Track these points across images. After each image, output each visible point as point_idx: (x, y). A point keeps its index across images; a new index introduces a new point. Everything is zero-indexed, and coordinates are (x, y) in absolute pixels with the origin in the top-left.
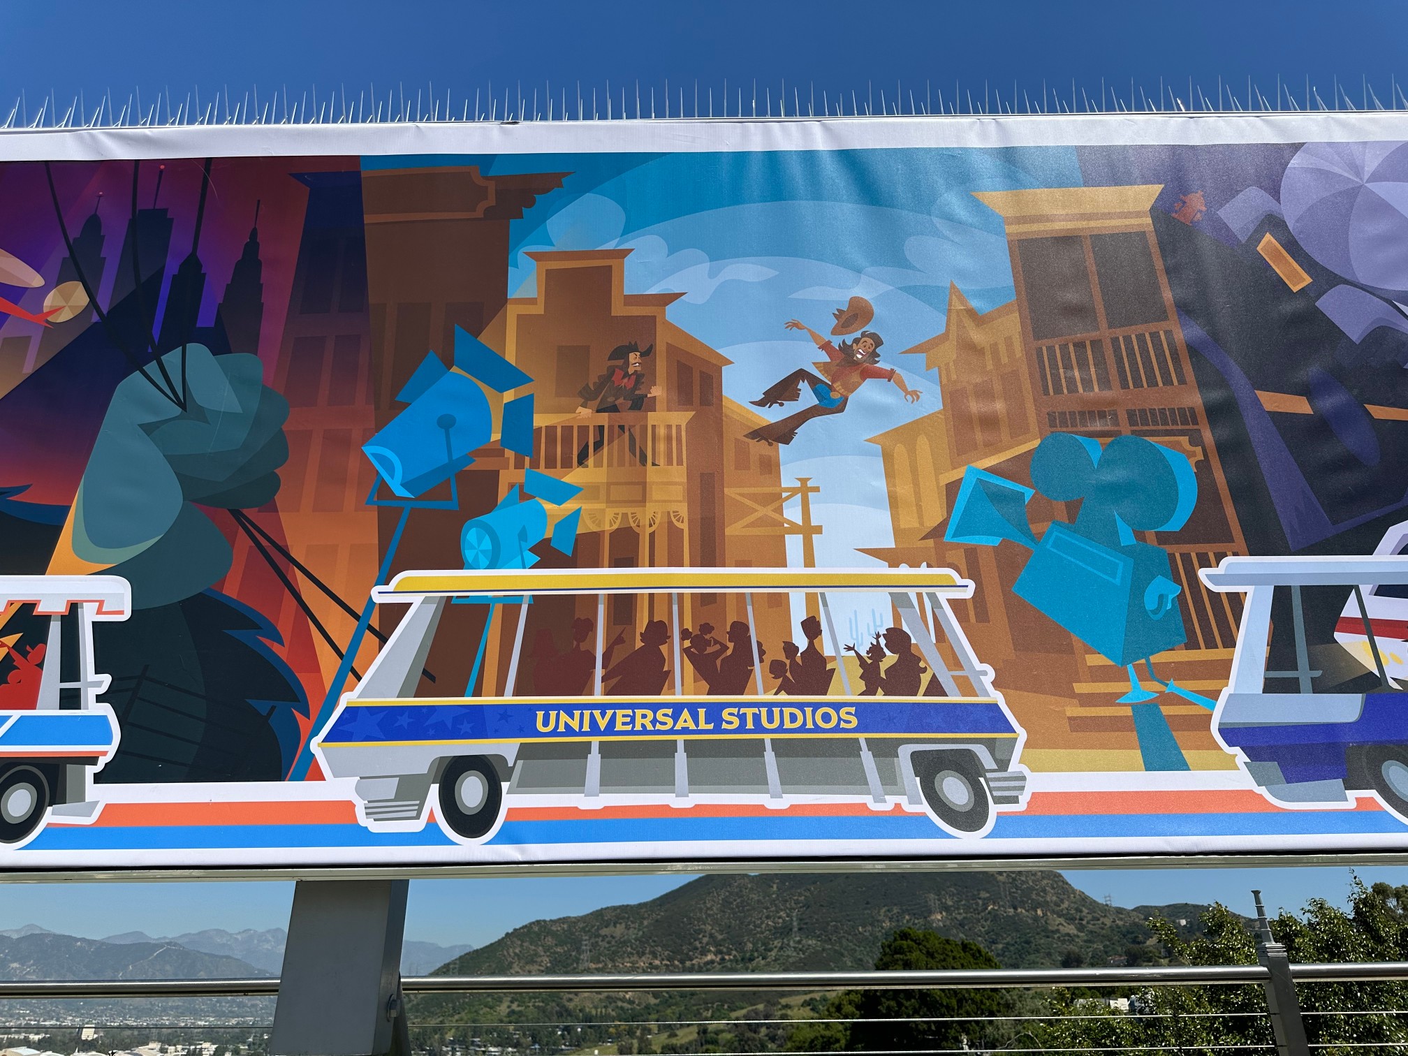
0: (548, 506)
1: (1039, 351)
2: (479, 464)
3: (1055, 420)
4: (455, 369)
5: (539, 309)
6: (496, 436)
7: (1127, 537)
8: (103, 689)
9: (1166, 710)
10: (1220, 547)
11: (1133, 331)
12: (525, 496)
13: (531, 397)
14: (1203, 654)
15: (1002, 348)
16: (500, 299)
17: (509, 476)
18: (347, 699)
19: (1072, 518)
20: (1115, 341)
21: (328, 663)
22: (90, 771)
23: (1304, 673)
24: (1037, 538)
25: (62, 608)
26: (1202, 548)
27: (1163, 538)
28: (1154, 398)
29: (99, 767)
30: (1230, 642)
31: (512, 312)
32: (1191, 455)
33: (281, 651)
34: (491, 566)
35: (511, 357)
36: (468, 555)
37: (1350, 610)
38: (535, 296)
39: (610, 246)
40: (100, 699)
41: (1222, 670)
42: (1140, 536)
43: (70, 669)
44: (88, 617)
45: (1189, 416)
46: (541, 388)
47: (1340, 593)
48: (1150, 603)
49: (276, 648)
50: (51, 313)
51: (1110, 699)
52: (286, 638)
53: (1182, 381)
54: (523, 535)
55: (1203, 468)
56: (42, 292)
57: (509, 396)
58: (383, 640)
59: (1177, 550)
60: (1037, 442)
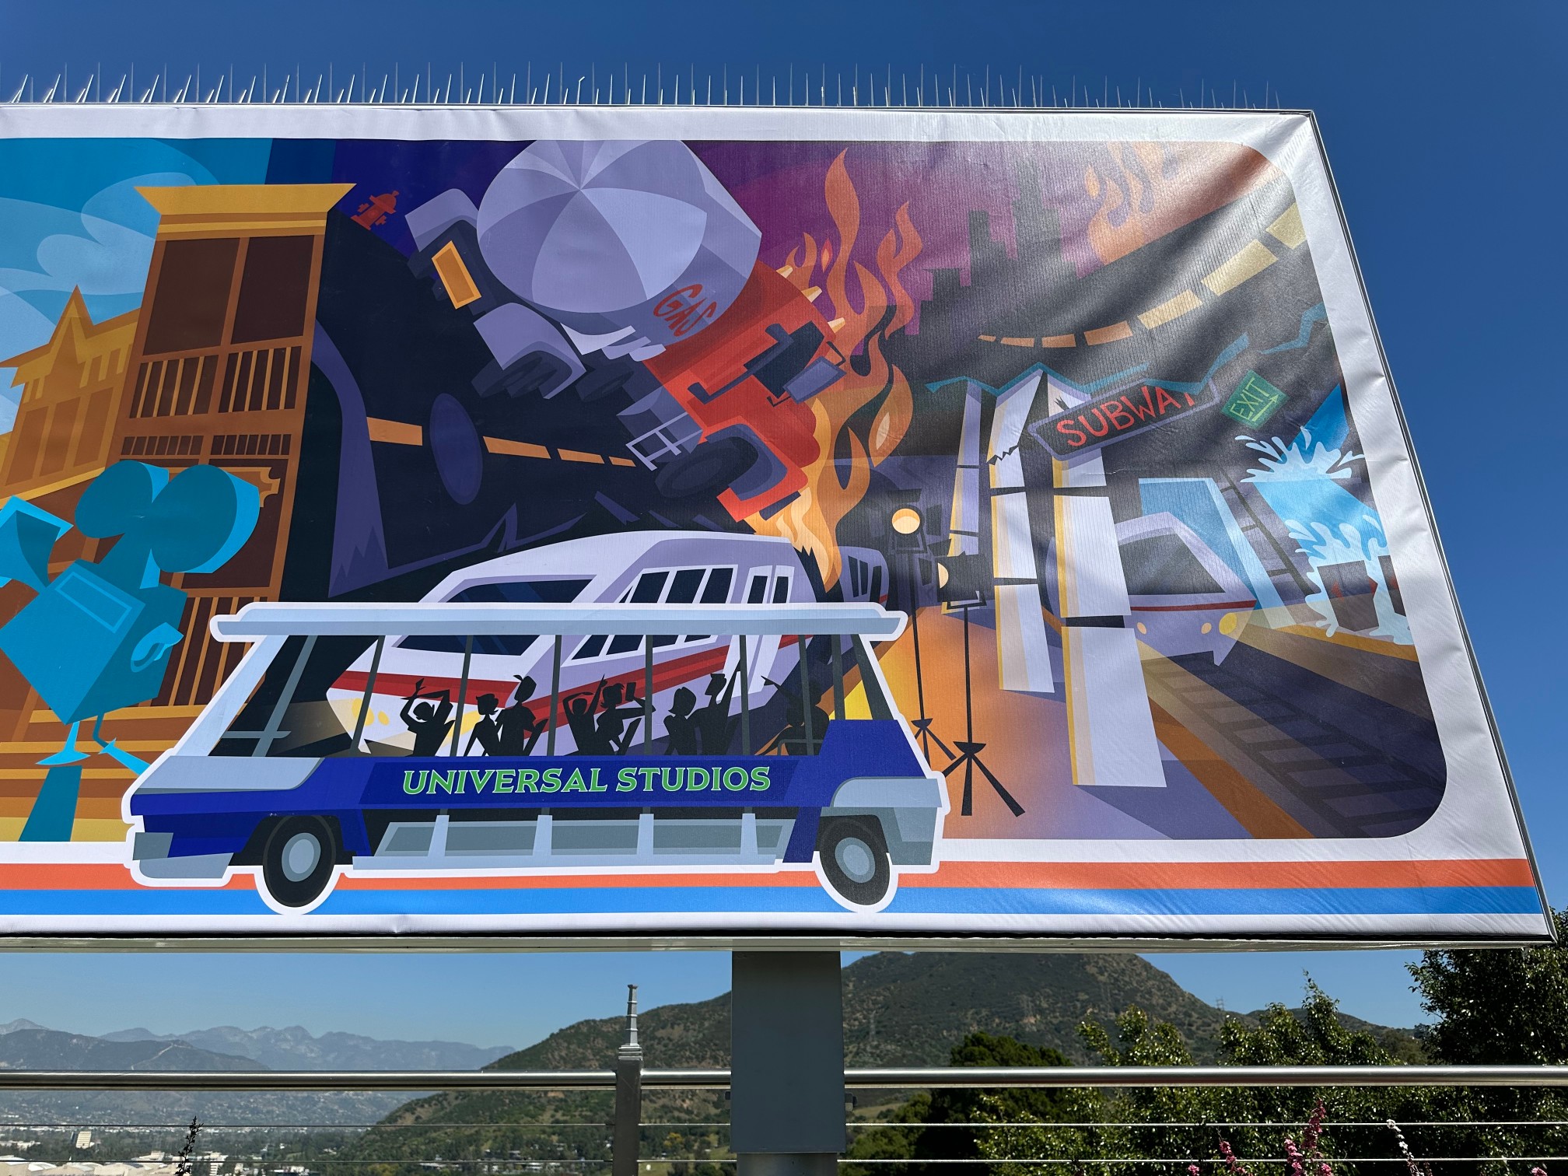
1: (144, 366)
3: (130, 446)
7: (150, 578)
9: (86, 774)
10: (246, 592)
11: (255, 347)
14: (171, 711)
15: (104, 364)
19: (98, 559)
20: (232, 358)
23: (271, 731)
24: (49, 579)
26: (225, 592)
27: (191, 581)
28: (246, 423)
30: (204, 698)
32: (263, 487)
37: (362, 664)
41: (176, 729)
42: (165, 578)
45: (280, 443)
47: (356, 644)
48: (139, 653)
51: (28, 761)
53: (290, 404)
55: (272, 505)
59: (198, 594)
60: (102, 470)
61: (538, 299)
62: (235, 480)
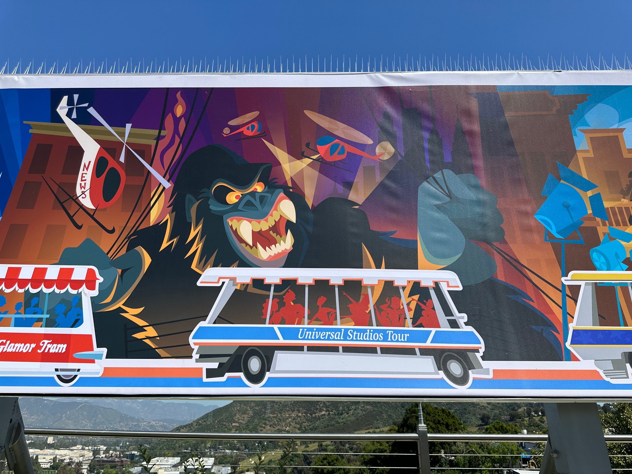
0: (623, 243)
2: (586, 224)
4: (562, 181)
5: (591, 155)
6: (590, 211)
8: (466, 320)
12: (612, 239)
13: (599, 194)
16: (573, 151)
17: (601, 230)
18: (572, 326)
21: (557, 311)
22: (479, 355)
25: (431, 284)
29: (482, 354)
31: (580, 156)
33: (535, 305)
34: (608, 270)
35: (585, 176)
36: (597, 264)
38: (587, 148)
39: (615, 127)
40: (466, 324)
43: (448, 312)
44: (445, 289)
46: (603, 190)
49: (531, 303)
50: (380, 155)
52: (534, 299)
54: (617, 256)
56: (373, 147)
57: (590, 193)
58: (576, 301)
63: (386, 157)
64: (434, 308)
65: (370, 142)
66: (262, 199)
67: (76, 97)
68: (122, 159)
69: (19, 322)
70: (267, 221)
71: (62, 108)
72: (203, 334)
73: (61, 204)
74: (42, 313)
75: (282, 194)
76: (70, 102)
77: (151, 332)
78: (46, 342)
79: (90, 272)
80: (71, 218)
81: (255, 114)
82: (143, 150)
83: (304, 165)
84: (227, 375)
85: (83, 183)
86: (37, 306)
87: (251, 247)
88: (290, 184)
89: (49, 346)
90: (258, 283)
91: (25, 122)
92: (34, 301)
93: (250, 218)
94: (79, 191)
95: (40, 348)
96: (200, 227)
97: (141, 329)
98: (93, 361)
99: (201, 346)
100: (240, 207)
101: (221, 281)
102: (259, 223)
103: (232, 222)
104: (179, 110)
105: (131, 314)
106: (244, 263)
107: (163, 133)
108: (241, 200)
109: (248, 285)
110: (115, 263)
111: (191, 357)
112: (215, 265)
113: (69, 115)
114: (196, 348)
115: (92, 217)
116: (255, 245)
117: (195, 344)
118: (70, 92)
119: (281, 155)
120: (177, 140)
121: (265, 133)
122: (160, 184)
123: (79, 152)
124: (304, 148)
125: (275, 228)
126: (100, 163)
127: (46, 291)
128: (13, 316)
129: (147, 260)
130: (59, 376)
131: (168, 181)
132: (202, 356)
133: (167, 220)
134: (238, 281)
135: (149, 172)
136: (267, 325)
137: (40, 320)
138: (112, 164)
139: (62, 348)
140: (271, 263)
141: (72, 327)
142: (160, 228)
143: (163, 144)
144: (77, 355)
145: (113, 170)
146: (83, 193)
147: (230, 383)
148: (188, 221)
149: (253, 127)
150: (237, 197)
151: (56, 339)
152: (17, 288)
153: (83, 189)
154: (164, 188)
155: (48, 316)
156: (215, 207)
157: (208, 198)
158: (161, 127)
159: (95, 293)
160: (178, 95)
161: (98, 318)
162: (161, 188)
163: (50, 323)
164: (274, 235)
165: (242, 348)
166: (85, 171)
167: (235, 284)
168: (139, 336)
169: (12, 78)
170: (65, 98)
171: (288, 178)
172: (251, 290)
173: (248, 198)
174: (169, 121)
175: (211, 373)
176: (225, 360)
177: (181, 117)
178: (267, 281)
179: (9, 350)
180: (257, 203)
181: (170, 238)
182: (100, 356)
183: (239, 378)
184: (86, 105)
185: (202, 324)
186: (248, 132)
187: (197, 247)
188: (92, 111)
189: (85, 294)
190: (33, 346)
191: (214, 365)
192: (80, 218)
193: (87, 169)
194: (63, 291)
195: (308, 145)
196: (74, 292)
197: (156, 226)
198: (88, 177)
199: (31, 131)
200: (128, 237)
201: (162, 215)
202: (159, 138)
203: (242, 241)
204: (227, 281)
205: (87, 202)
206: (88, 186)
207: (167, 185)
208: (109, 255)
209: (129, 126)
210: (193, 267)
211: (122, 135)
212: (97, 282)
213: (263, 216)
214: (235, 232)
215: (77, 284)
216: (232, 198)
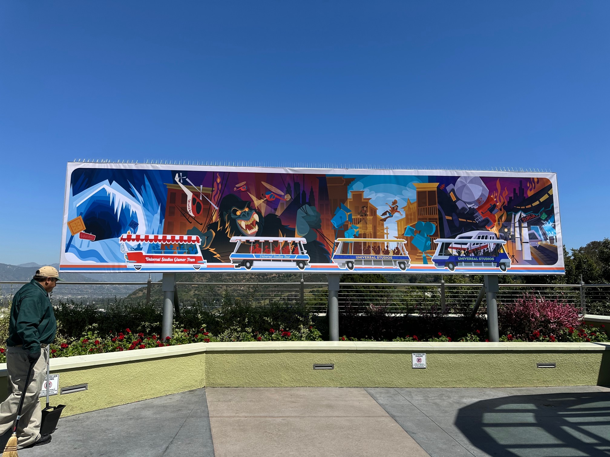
0: (355, 230)
1: (419, 209)
2: (346, 223)
3: (419, 219)
4: (341, 209)
5: (352, 200)
6: (347, 220)
7: (426, 236)
8: (306, 252)
9: (427, 257)
10: (437, 237)
11: (431, 206)
12: (352, 228)
13: (351, 214)
14: (432, 251)
15: (414, 208)
16: (346, 199)
17: (349, 225)
18: (334, 254)
19: (419, 233)
20: (429, 208)
21: (331, 250)
22: (308, 262)
23: (443, 253)
24: (415, 236)
25: (298, 242)
26: (435, 237)
27: (430, 236)
28: (432, 216)
29: (309, 261)
30: (436, 249)
31: (348, 200)
32: (435, 225)
33: (326, 248)
34: (348, 238)
35: (348, 208)
36: (346, 236)
37: (451, 246)
38: (351, 198)
39: (361, 190)
40: (306, 253)
41: (434, 253)
42: (427, 236)
43: (302, 250)
44: (302, 243)
45: (436, 219)
46: (353, 212)
47: (450, 244)
48: (427, 244)
49: (325, 247)
50: (286, 199)
51: (420, 256)
52: (326, 246)
53: (436, 214)
54: (352, 234)
55: (437, 227)
56: (284, 196)
57: (349, 214)
58: (337, 247)
59: (431, 238)
60: (417, 222)
61: (463, 200)
62: (433, 224)
63: (288, 200)
64: (298, 249)
65: (283, 194)
66: (248, 213)
67: (181, 174)
68: (201, 199)
69: (179, 253)
70: (250, 221)
71: (177, 178)
72: (233, 256)
73: (183, 215)
74: (185, 250)
75: (254, 212)
76: (179, 176)
77: (218, 255)
78: (189, 258)
79: (197, 237)
80: (187, 219)
81: (245, 182)
82: (208, 195)
83: (261, 202)
84: (241, 267)
85: (189, 207)
86: (183, 248)
87: (245, 230)
88: (257, 209)
89: (190, 259)
90: (248, 241)
91: (164, 184)
92: (182, 246)
93: (244, 220)
94: (188, 210)
95: (187, 260)
96: (229, 223)
97: (215, 255)
98: (203, 264)
99: (233, 260)
100: (241, 216)
101: (237, 241)
102: (247, 222)
103: (239, 222)
104: (219, 180)
105: (212, 250)
106: (243, 235)
107: (214, 189)
108: (241, 214)
109: (245, 242)
110: (205, 235)
111: (231, 262)
112: (235, 236)
113: (180, 181)
114: (232, 260)
115: (194, 219)
116: (246, 229)
117: (231, 259)
118: (179, 172)
119: (254, 198)
120: (219, 192)
121: (248, 190)
122: (215, 208)
123: (186, 196)
124: (261, 196)
125: (252, 224)
126: (194, 200)
127: (185, 243)
128: (177, 251)
129: (214, 234)
130: (195, 268)
131: (217, 207)
132: (233, 262)
133: (218, 221)
134: (242, 241)
135: (210, 204)
136: (251, 254)
137: (185, 252)
138: (198, 200)
139: (194, 260)
140: (251, 235)
141: (195, 254)
142: (216, 223)
143: (214, 193)
144: (199, 262)
145: (198, 202)
146: (190, 211)
147: (242, 269)
148: (225, 221)
149: (244, 187)
150: (240, 213)
151: (192, 257)
152: (176, 243)
153: (189, 210)
154: (216, 209)
155: (187, 251)
156: (233, 216)
157: (231, 213)
158: (213, 187)
159: (200, 244)
160: (218, 174)
161: (202, 251)
162: (215, 209)
163: (188, 253)
164: (252, 226)
165: (244, 260)
166: (189, 203)
167: (241, 242)
168: (215, 256)
169: (156, 165)
170: (177, 174)
171: (256, 207)
172: (246, 243)
173: (243, 213)
174: (215, 184)
175: (236, 266)
176: (240, 263)
177: (219, 183)
178: (250, 241)
179: (179, 261)
180: (246, 215)
181: (220, 227)
182: (205, 262)
183: (244, 268)
184: (185, 177)
185: (232, 253)
186: (243, 189)
187: (228, 230)
188: (187, 179)
189: (197, 244)
190: (185, 259)
191: (237, 265)
192: (190, 219)
193: (190, 202)
194: (190, 243)
195: (263, 195)
196: (194, 244)
197: (215, 222)
198: (190, 205)
199: (167, 187)
200: (207, 226)
201: (216, 219)
202: (212, 191)
203: (242, 228)
204: (238, 241)
205: (192, 214)
206: (191, 209)
207: (217, 208)
208: (202, 232)
209: (201, 186)
210: (228, 236)
211: (200, 189)
212: (200, 241)
213: (248, 220)
214: (240, 225)
215: (194, 241)
216: (238, 213)
